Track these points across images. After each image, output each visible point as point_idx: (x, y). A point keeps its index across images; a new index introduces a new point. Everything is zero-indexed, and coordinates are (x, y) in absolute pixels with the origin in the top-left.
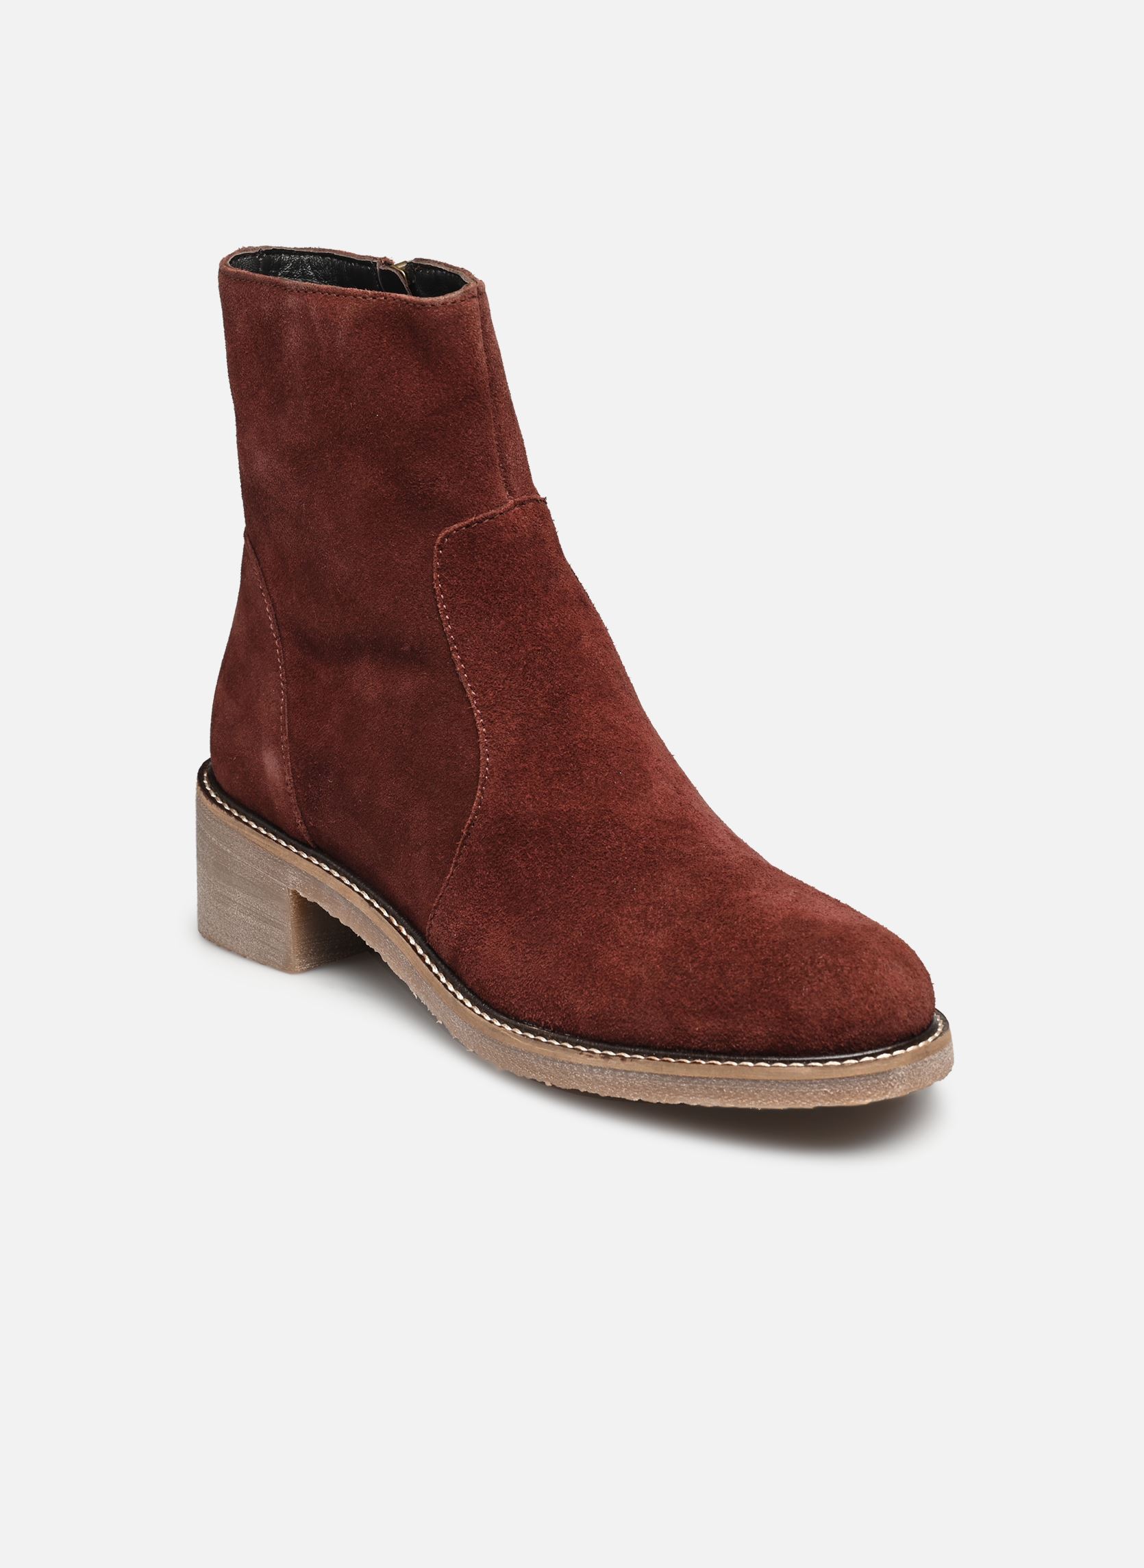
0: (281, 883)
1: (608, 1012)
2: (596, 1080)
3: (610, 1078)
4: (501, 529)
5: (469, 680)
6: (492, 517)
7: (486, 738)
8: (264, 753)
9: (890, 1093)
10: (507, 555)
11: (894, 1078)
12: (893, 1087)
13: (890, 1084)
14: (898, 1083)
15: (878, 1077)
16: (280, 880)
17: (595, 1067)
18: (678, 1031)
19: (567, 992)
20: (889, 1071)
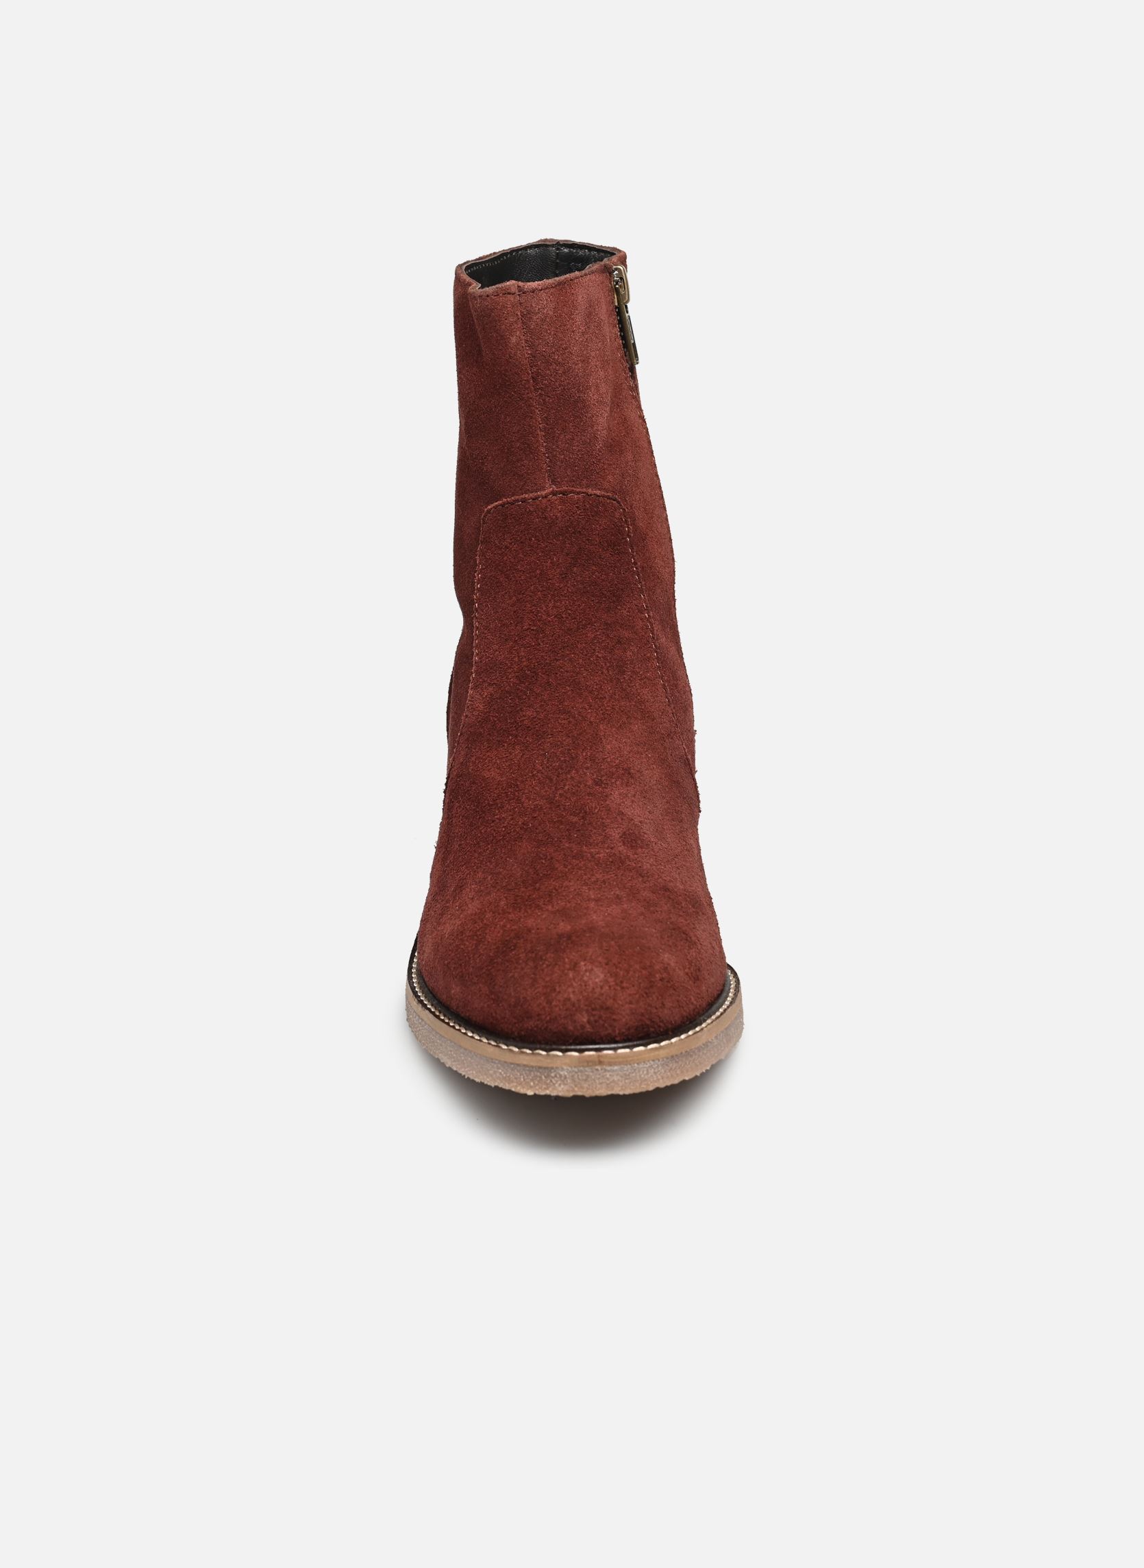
4: (530, 513)
6: (524, 501)
9: (550, 1089)
10: (533, 539)
11: (556, 1076)
12: (554, 1084)
13: (551, 1081)
14: (559, 1082)
15: (541, 1070)
20: (552, 1068)
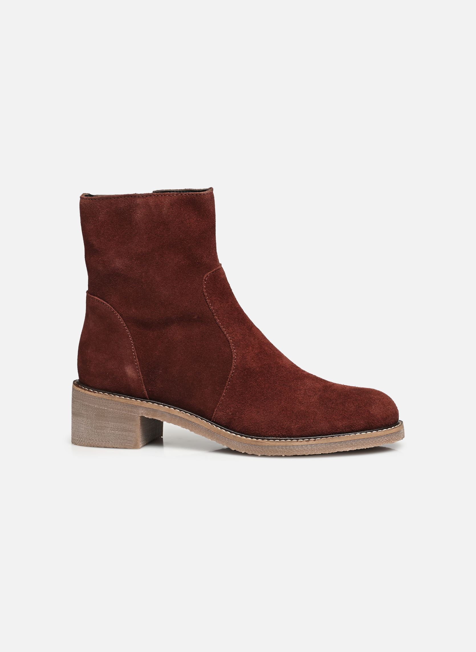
0: (135, 415)
1: (306, 425)
2: (305, 450)
3: (310, 448)
5: (222, 325)
7: (232, 343)
8: (126, 368)
16: (135, 414)
17: (303, 445)
18: (333, 427)
19: (286, 422)
